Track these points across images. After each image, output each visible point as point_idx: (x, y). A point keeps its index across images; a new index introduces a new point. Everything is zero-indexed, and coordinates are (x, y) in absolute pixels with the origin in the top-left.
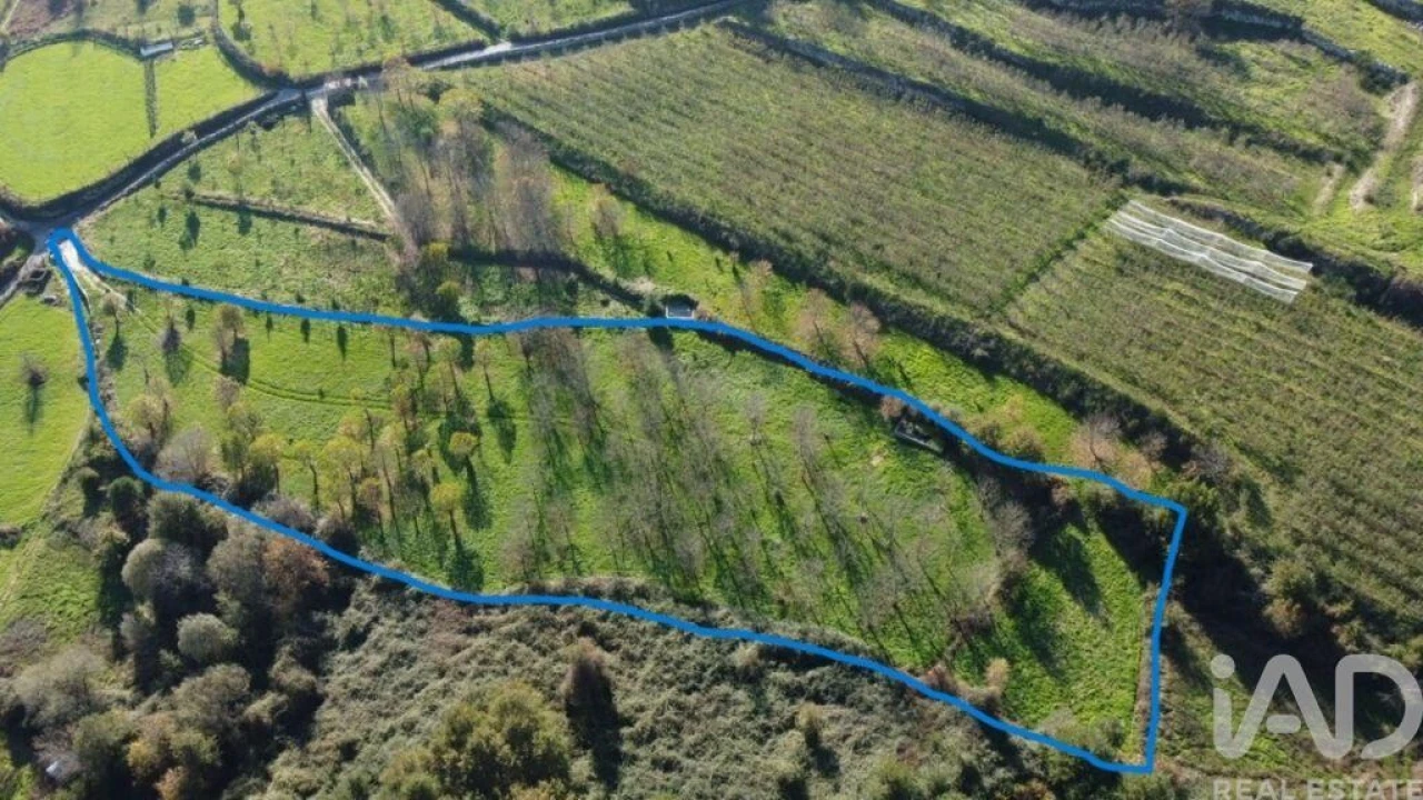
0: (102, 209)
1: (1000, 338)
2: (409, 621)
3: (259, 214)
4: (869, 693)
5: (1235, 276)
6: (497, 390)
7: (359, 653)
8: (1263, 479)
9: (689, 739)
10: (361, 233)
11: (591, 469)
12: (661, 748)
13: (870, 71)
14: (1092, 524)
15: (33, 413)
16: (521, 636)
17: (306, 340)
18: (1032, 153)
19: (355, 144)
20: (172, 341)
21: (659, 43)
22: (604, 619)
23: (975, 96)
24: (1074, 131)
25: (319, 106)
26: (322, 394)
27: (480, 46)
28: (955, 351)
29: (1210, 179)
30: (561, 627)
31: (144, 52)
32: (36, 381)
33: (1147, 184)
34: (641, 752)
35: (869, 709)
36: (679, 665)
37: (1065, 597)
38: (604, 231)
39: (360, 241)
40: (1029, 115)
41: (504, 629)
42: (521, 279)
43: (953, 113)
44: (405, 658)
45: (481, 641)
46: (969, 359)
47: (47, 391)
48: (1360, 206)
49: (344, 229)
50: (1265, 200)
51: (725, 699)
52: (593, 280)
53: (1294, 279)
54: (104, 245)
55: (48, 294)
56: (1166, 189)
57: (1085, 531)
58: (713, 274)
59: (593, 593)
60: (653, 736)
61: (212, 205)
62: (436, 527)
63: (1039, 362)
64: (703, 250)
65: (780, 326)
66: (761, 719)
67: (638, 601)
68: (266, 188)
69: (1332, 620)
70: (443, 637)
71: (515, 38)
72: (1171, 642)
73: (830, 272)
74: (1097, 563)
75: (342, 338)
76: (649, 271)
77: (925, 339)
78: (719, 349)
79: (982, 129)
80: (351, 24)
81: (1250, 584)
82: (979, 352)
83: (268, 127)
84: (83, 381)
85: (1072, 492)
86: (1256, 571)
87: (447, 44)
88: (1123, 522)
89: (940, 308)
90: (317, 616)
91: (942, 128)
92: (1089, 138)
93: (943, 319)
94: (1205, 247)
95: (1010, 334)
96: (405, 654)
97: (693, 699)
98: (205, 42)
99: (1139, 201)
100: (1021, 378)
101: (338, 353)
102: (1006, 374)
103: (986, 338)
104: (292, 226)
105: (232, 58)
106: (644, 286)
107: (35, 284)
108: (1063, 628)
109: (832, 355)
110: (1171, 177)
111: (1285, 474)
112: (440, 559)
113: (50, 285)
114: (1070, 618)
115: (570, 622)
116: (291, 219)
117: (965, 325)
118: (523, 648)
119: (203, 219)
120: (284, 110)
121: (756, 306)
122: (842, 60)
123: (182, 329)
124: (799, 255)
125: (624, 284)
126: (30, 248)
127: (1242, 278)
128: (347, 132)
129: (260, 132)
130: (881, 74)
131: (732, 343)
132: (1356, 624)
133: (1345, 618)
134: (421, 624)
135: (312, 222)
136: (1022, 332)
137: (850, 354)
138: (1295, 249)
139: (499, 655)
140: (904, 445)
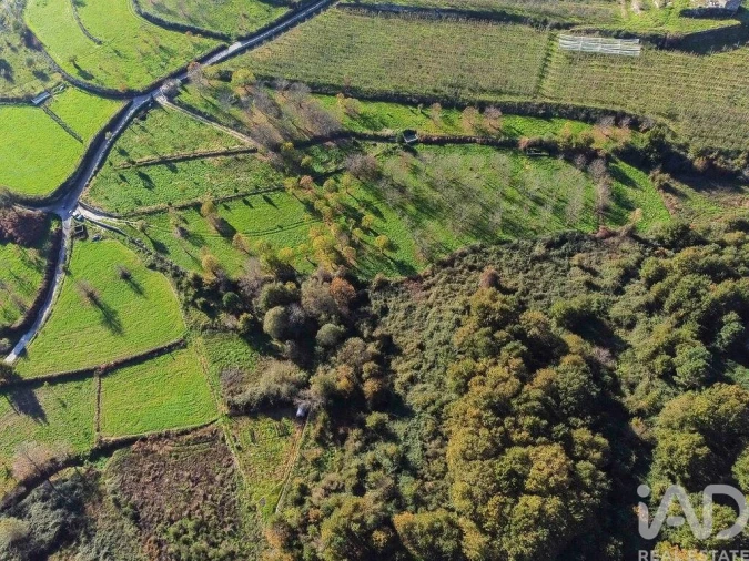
0: (87, 186)
1: (546, 104)
2: (400, 295)
3: (176, 161)
4: (587, 244)
5: (614, 52)
6: (357, 196)
7: (391, 315)
8: (667, 121)
9: (541, 286)
10: (237, 153)
11: (422, 212)
12: (534, 293)
13: (421, 9)
14: (618, 160)
15: (139, 290)
16: (449, 281)
17: (251, 207)
18: (509, 26)
19: (199, 113)
20: (184, 233)
21: (313, 22)
22: (475, 261)
23: (473, 8)
24: (520, 13)
25: (162, 100)
26: (280, 227)
27: (223, 48)
28: (530, 115)
29: (579, 17)
30: (461, 272)
31: (36, 102)
32: (126, 277)
33: (558, 27)
34: (528, 297)
35: (591, 250)
36: (516, 265)
37: (625, 187)
38: (351, 114)
39: (241, 156)
40: (499, 10)
41: (441, 281)
42: (329, 147)
43: (468, 18)
44: (411, 308)
45: (434, 290)
46: (538, 116)
47: (136, 278)
48: (640, 12)
49: (226, 154)
50: (605, 21)
51: (541, 269)
52: (363, 137)
53: (635, 48)
54: (104, 203)
55: (92, 236)
56: (567, 27)
57: (616, 163)
58: (413, 117)
59: (464, 255)
60: (528, 291)
61: (146, 165)
62: (378, 258)
63: (566, 107)
64: (402, 108)
65: (456, 128)
66: (560, 269)
67: (484, 250)
68: (170, 148)
69: (713, 159)
70: (418, 295)
71: (240, 39)
72: (666, 188)
73: (464, 100)
74: (627, 173)
75: (269, 201)
76: (386, 125)
77: (516, 114)
78: (437, 147)
79: (483, 22)
80: (145, 55)
81: (683, 158)
82: (541, 112)
83: (144, 118)
84: (152, 267)
85: (606, 151)
86: (682, 153)
87: (207, 52)
88: (629, 154)
89: (516, 100)
90: (362, 309)
91: (467, 27)
92: (526, 14)
93: (519, 104)
94: (598, 45)
95: (549, 101)
96: (410, 306)
97: (530, 273)
98: (66, 87)
99: (562, 34)
100: (561, 116)
101: (273, 208)
102: (555, 117)
103: (541, 105)
104: (198, 161)
105: (92, 90)
106: (388, 132)
107: (81, 234)
108: (631, 199)
109: (484, 133)
110: (566, 21)
111: (672, 117)
112: (390, 268)
113: (89, 232)
114: (631, 194)
115: (464, 268)
116: (195, 158)
117: (529, 103)
118: (453, 285)
119: (148, 174)
120: (145, 108)
121: (442, 124)
122: (406, 8)
123: (183, 225)
124: (446, 96)
125: (379, 133)
126: (59, 219)
127: (618, 52)
128: (189, 108)
129: (141, 123)
130: (427, 10)
131: (441, 142)
132: (722, 158)
133: (716, 158)
134: (405, 294)
135: (208, 156)
136: (551, 98)
137: (490, 130)
138: (629, 36)
139: (447, 291)
140: (534, 157)
